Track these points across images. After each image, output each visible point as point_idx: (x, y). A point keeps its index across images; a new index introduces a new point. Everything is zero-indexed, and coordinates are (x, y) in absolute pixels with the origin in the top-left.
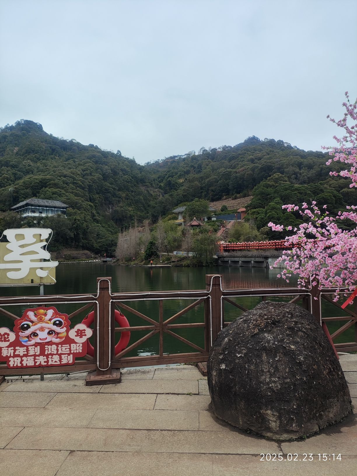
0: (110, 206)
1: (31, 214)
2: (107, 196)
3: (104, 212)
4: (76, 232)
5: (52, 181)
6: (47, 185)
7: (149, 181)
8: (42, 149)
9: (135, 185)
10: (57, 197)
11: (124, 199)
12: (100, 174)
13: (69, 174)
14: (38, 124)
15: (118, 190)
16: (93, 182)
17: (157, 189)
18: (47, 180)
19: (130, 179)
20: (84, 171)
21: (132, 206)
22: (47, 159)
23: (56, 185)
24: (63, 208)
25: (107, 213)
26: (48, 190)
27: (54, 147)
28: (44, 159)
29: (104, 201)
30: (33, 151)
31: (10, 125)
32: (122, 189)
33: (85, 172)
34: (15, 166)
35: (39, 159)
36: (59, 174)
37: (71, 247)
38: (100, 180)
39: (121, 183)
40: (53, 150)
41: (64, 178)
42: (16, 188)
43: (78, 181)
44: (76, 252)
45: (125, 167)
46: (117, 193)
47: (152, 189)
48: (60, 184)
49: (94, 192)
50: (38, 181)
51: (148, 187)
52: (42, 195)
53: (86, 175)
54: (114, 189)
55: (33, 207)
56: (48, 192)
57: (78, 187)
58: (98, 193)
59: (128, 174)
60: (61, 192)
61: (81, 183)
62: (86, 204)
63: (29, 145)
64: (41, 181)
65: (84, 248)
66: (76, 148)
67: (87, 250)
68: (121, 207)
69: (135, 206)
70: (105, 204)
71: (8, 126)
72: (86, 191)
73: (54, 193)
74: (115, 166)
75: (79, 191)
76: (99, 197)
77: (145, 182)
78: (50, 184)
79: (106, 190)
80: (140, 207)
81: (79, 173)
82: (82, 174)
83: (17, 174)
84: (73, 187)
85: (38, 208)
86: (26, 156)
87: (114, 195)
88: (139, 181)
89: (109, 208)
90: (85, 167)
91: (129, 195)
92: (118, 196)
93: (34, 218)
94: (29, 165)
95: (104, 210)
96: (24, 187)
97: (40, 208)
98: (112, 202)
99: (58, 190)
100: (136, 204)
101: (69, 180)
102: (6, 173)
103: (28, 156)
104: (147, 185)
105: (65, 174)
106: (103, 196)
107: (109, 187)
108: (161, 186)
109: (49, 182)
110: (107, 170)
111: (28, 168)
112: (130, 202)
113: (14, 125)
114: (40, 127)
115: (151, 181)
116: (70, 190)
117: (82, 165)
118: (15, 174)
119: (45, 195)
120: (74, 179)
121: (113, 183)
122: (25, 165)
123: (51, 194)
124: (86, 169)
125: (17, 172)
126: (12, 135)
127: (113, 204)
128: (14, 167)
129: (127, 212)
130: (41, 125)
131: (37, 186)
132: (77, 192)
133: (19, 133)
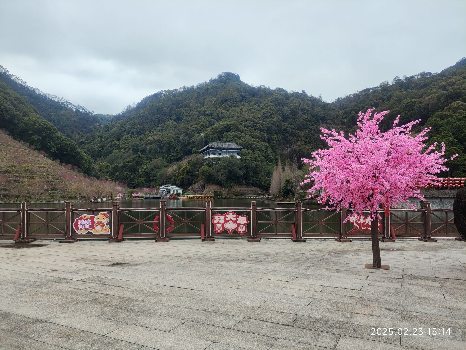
0: (288, 145)
1: (211, 156)
2: (285, 136)
3: (282, 151)
4: (246, 171)
5: (234, 125)
6: (230, 130)
7: (331, 118)
8: (234, 98)
9: (315, 124)
10: (236, 140)
11: (302, 138)
12: (280, 115)
13: (250, 118)
14: (236, 75)
15: (297, 130)
16: (272, 124)
17: (339, 125)
18: (231, 125)
19: (311, 118)
20: (264, 114)
21: (310, 144)
22: (238, 106)
23: (237, 129)
24: (238, 149)
25: (285, 152)
26: (229, 134)
27: (244, 94)
28: (235, 106)
29: (282, 141)
30: (227, 100)
31: (214, 78)
32: (301, 128)
33: (266, 115)
34: (210, 114)
35: (231, 106)
36: (242, 119)
37: (242, 184)
38: (279, 122)
39: (300, 123)
40: (243, 97)
41: (245, 123)
42: (206, 134)
43: (257, 124)
44: (246, 189)
45: (306, 106)
46: (296, 132)
47: (334, 125)
48: (240, 128)
49: (273, 132)
50: (223, 127)
51: (329, 124)
52: (225, 139)
53: (266, 117)
54: (293, 129)
55: (213, 150)
56: (229, 136)
57: (257, 129)
58: (277, 134)
59: (309, 113)
60: (241, 135)
61: (260, 126)
62: (262, 145)
63: (224, 95)
64: (226, 126)
65: (254, 185)
66: (262, 93)
67: (257, 187)
68: (299, 146)
69: (314, 144)
70: (284, 144)
71: (212, 79)
72: (264, 132)
73: (234, 137)
74: (295, 107)
75: (258, 133)
76: (278, 137)
77: (327, 120)
78: (233, 129)
79: (284, 130)
80: (319, 145)
81: (260, 116)
82: (263, 117)
83: (211, 122)
84: (252, 130)
85: (217, 150)
86: (221, 105)
87: (292, 135)
88: (320, 119)
89: (288, 147)
90: (266, 111)
91: (308, 133)
92: (297, 135)
93: (213, 159)
94: (222, 113)
95: (282, 149)
96: (212, 132)
97: (219, 150)
98: (290, 141)
99: (239, 134)
100: (315, 143)
101: (250, 124)
102: (203, 121)
103: (223, 105)
104: (328, 123)
105: (247, 119)
106: (282, 136)
107: (287, 127)
108: (344, 122)
109: (232, 127)
110: (287, 111)
111: (220, 115)
112: (309, 141)
113: (217, 78)
114: (237, 77)
115: (334, 118)
116: (249, 133)
117: (265, 109)
118: (210, 121)
119: (226, 139)
120: (254, 122)
121: (292, 123)
122: (219, 113)
123: (232, 137)
124: (267, 113)
125: (211, 119)
126: (212, 87)
127: (291, 144)
128: (209, 116)
129: (304, 150)
130: (238, 75)
131: (222, 131)
132: (255, 134)
133: (219, 85)
